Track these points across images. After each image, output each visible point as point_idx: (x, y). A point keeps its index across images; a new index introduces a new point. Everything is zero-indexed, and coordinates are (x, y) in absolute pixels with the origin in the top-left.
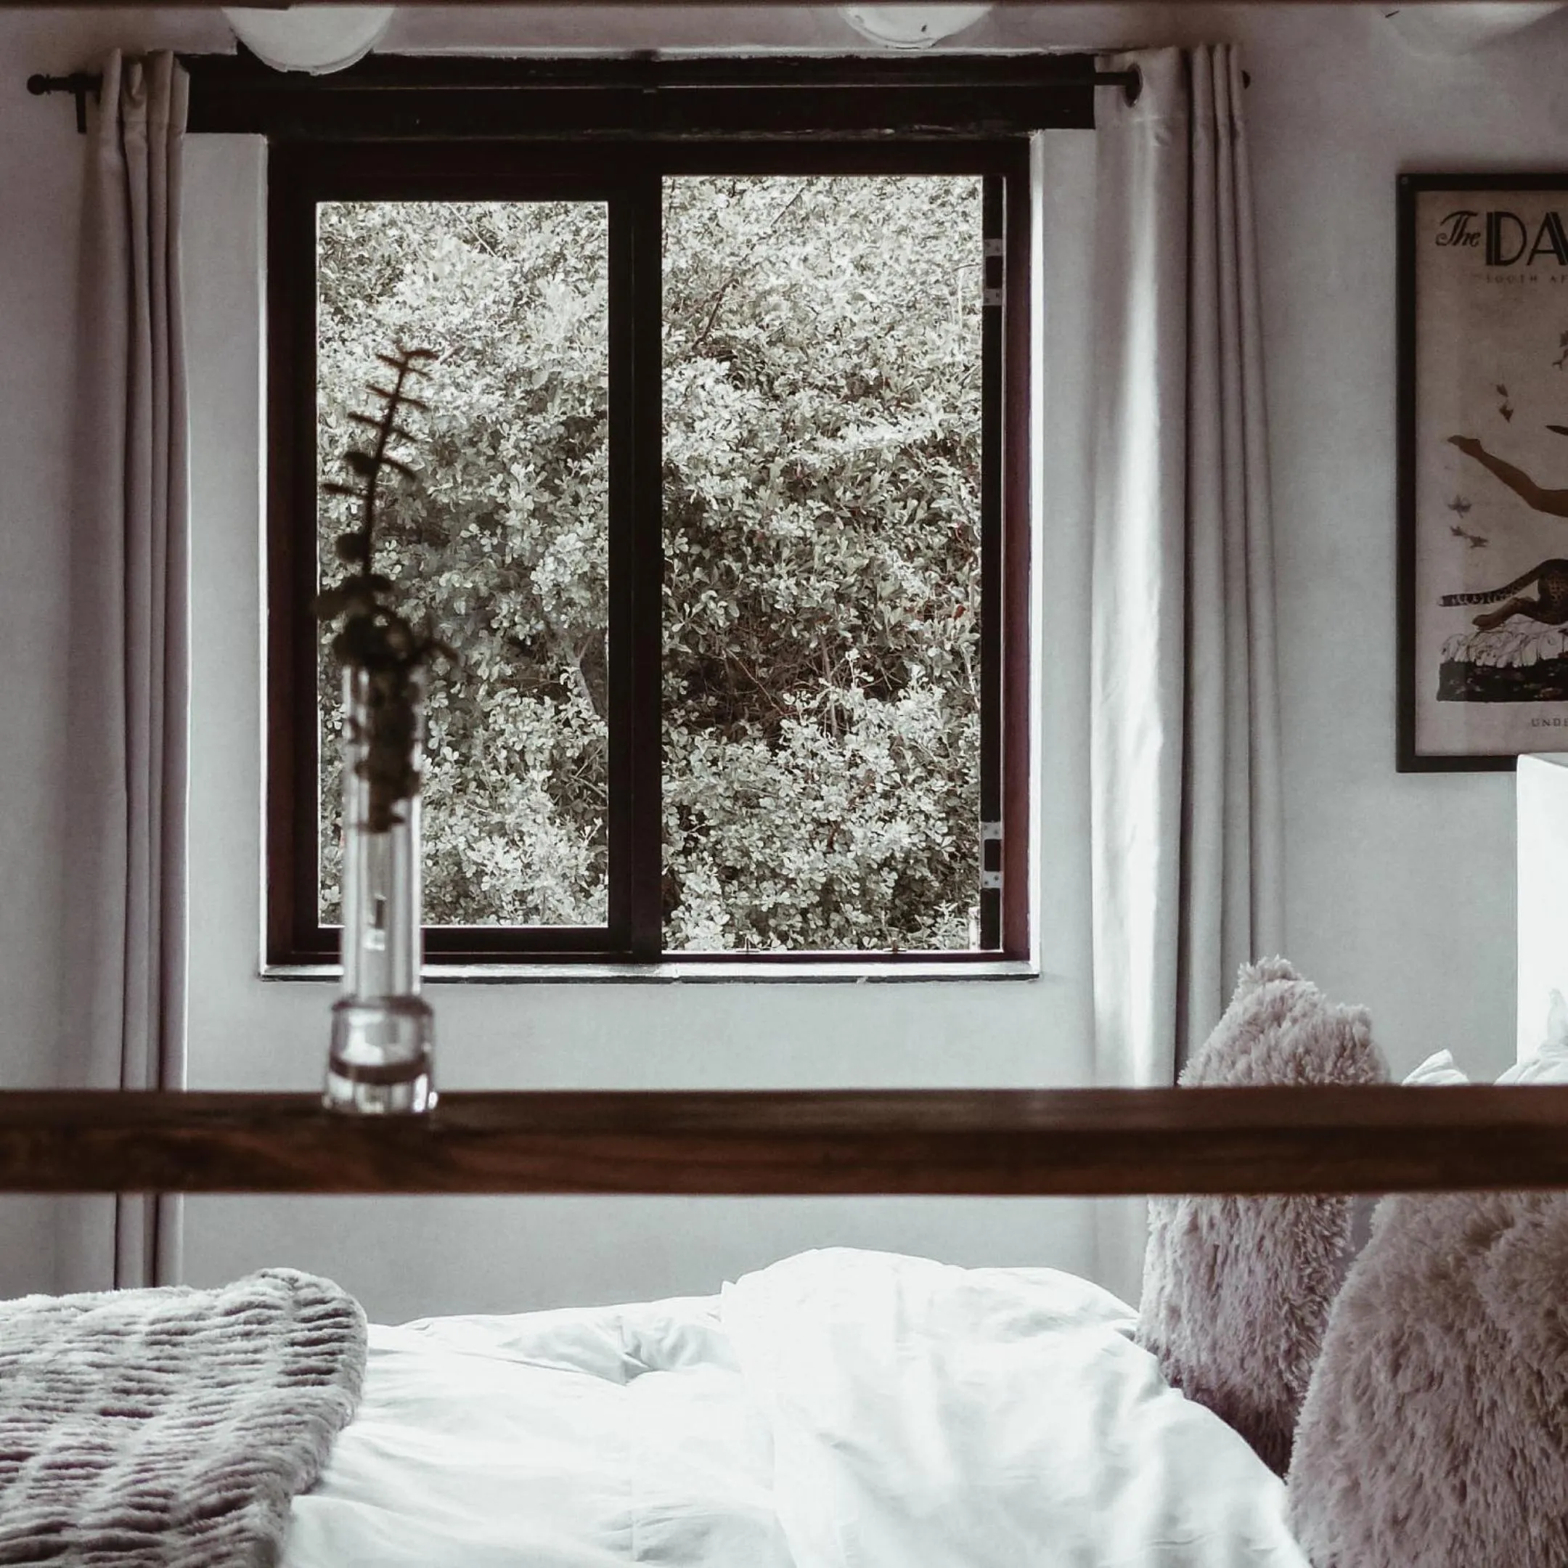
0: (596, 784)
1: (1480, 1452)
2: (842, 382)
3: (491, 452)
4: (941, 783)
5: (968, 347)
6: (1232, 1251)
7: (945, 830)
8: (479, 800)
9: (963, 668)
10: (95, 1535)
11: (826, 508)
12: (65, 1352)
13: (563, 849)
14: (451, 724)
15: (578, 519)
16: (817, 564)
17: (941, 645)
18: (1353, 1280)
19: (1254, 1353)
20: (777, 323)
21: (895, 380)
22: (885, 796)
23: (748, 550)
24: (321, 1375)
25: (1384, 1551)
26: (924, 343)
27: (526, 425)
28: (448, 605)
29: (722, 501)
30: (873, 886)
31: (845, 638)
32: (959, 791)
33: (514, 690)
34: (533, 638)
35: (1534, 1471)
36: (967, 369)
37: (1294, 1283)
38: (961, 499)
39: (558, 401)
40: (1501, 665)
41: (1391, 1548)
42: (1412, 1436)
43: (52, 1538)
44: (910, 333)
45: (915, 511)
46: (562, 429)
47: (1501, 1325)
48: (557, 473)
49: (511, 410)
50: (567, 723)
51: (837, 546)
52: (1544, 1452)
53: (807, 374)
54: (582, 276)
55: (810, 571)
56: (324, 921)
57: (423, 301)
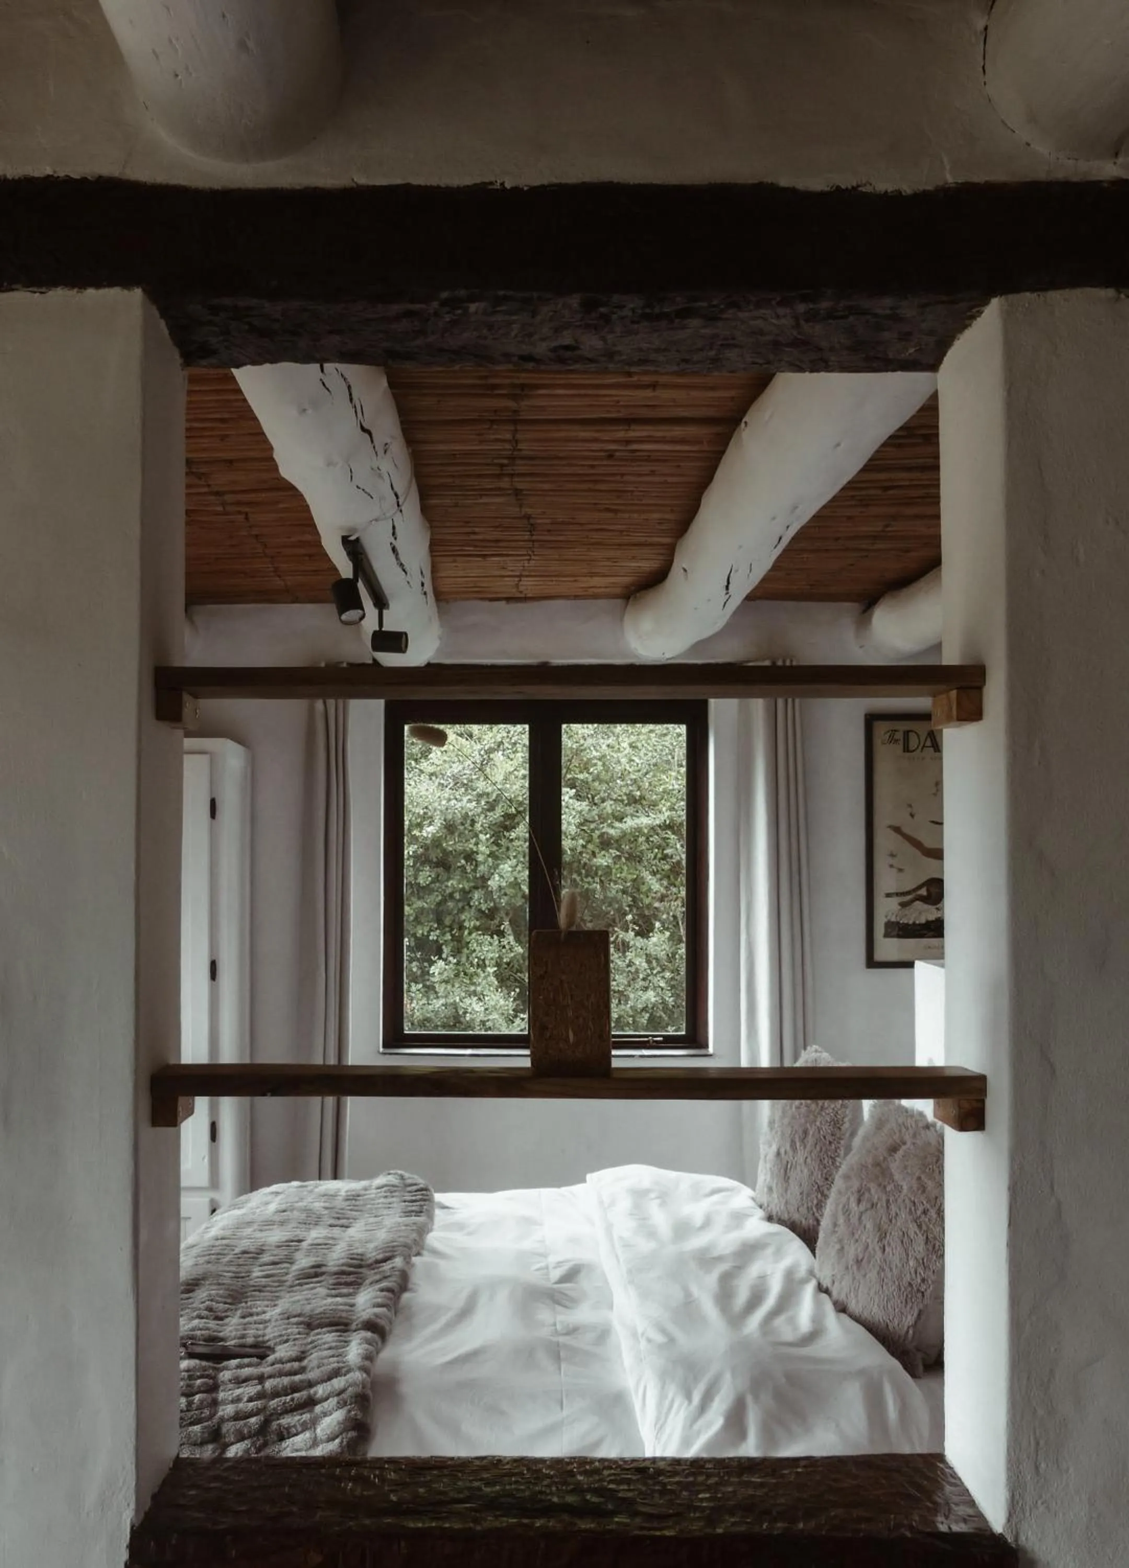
0: (516, 974)
1: (891, 1233)
2: (625, 798)
3: (470, 828)
4: (668, 974)
5: (680, 782)
6: (794, 1163)
7: (670, 995)
8: (465, 980)
9: (678, 923)
10: (336, 1269)
11: (618, 853)
12: (312, 1202)
13: (502, 1002)
14: (452, 947)
15: (508, 858)
16: (614, 878)
17: (668, 914)
18: (843, 1169)
19: (803, 1205)
20: (596, 771)
21: (647, 796)
22: (644, 979)
23: (583, 871)
24: (419, 1213)
25: (853, 1273)
26: (660, 780)
27: (486, 816)
28: (451, 896)
29: (571, 850)
30: (638, 1020)
31: (626, 911)
32: (676, 977)
33: (480, 932)
34: (489, 910)
35: (912, 1241)
36: (679, 791)
37: (820, 1176)
38: (677, 849)
39: (500, 806)
40: (911, 922)
41: (855, 1271)
42: (865, 1227)
43: (318, 1270)
44: (654, 776)
45: (657, 854)
46: (502, 819)
47: (900, 1183)
48: (499, 838)
49: (480, 810)
50: (504, 947)
51: (622, 869)
52: (915, 1233)
53: (609, 794)
54: (510, 751)
55: (610, 880)
56: (410, 1030)
57: (441, 762)
